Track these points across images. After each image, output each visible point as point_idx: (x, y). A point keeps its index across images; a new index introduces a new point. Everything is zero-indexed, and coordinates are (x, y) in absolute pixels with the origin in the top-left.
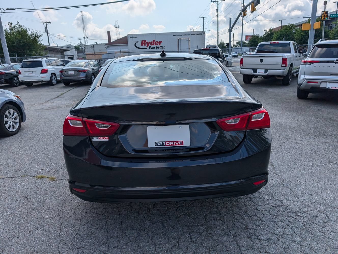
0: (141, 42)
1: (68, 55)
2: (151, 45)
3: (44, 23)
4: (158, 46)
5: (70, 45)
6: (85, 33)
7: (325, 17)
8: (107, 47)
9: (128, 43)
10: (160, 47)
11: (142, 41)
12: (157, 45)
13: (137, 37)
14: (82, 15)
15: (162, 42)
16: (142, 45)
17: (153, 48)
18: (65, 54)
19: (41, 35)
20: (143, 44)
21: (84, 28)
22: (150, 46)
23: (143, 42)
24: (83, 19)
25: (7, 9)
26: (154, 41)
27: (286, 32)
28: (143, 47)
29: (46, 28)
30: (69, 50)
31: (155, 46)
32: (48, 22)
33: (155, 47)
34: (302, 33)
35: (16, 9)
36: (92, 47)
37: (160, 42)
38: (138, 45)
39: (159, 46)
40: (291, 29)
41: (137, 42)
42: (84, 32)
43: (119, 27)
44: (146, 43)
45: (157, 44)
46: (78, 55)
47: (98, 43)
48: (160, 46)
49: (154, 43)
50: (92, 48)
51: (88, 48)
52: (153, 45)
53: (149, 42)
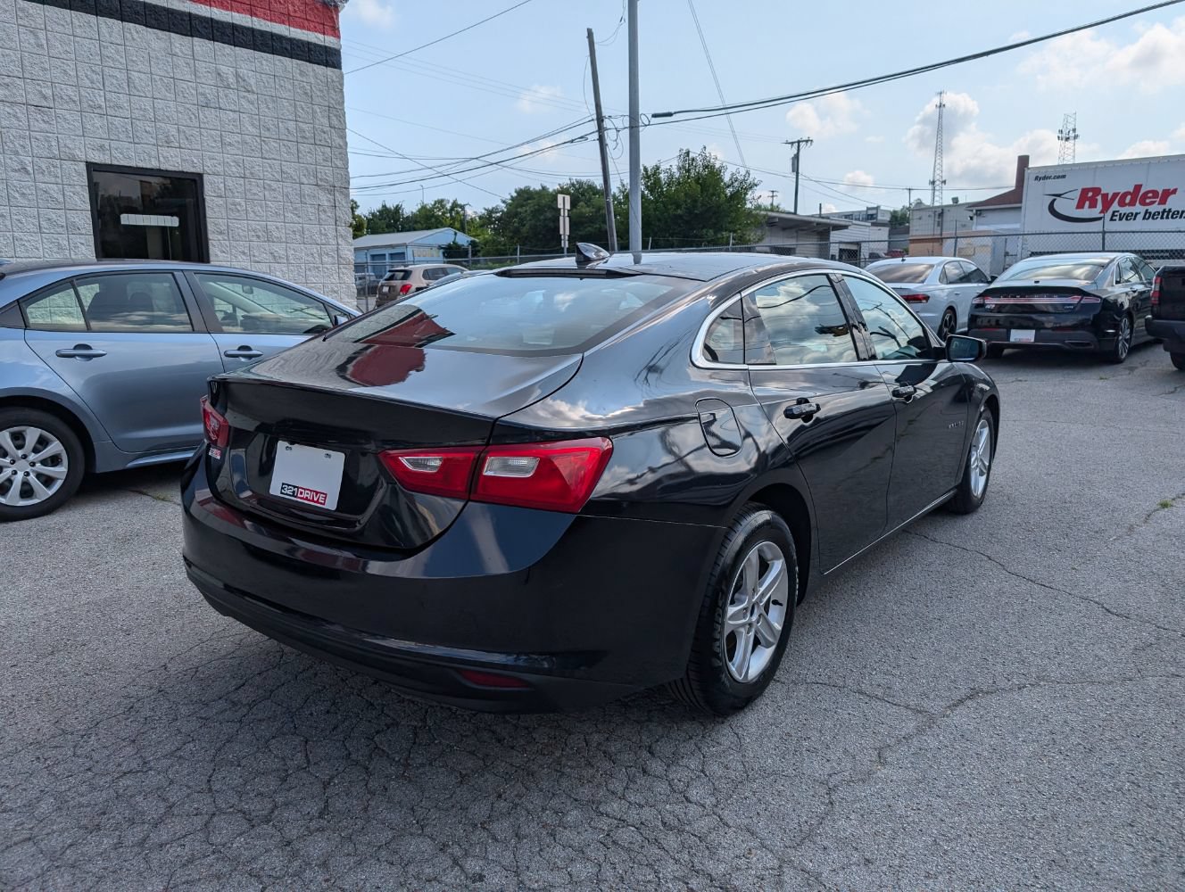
0: (1077, 195)
1: (840, 243)
2: (1122, 204)
3: (792, 143)
4: (1154, 208)
5: (877, 208)
6: (938, 167)
8: (976, 214)
9: (1021, 202)
10: (1164, 211)
11: (1085, 191)
12: (1153, 203)
13: (1064, 177)
14: (941, 106)
15: (1174, 191)
16: (1080, 205)
17: (1129, 217)
18: (832, 239)
19: (756, 182)
20: (1087, 203)
21: (939, 150)
22: (1118, 208)
23: (1088, 196)
24: (940, 117)
25: (655, 116)
26: (1138, 188)
28: (1086, 212)
29: (796, 158)
30: (845, 227)
31: (1139, 208)
32: (804, 139)
33: (1137, 214)
35: (675, 113)
36: (937, 213)
37: (1167, 193)
38: (1063, 206)
39: (1160, 208)
41: (1059, 196)
42: (938, 161)
43: (1076, 137)
44: (1099, 198)
45: (1148, 201)
46: (889, 242)
47: (960, 202)
48: (1161, 210)
49: (1137, 195)
50: (937, 219)
51: (920, 219)
52: (1132, 203)
53: (1115, 195)
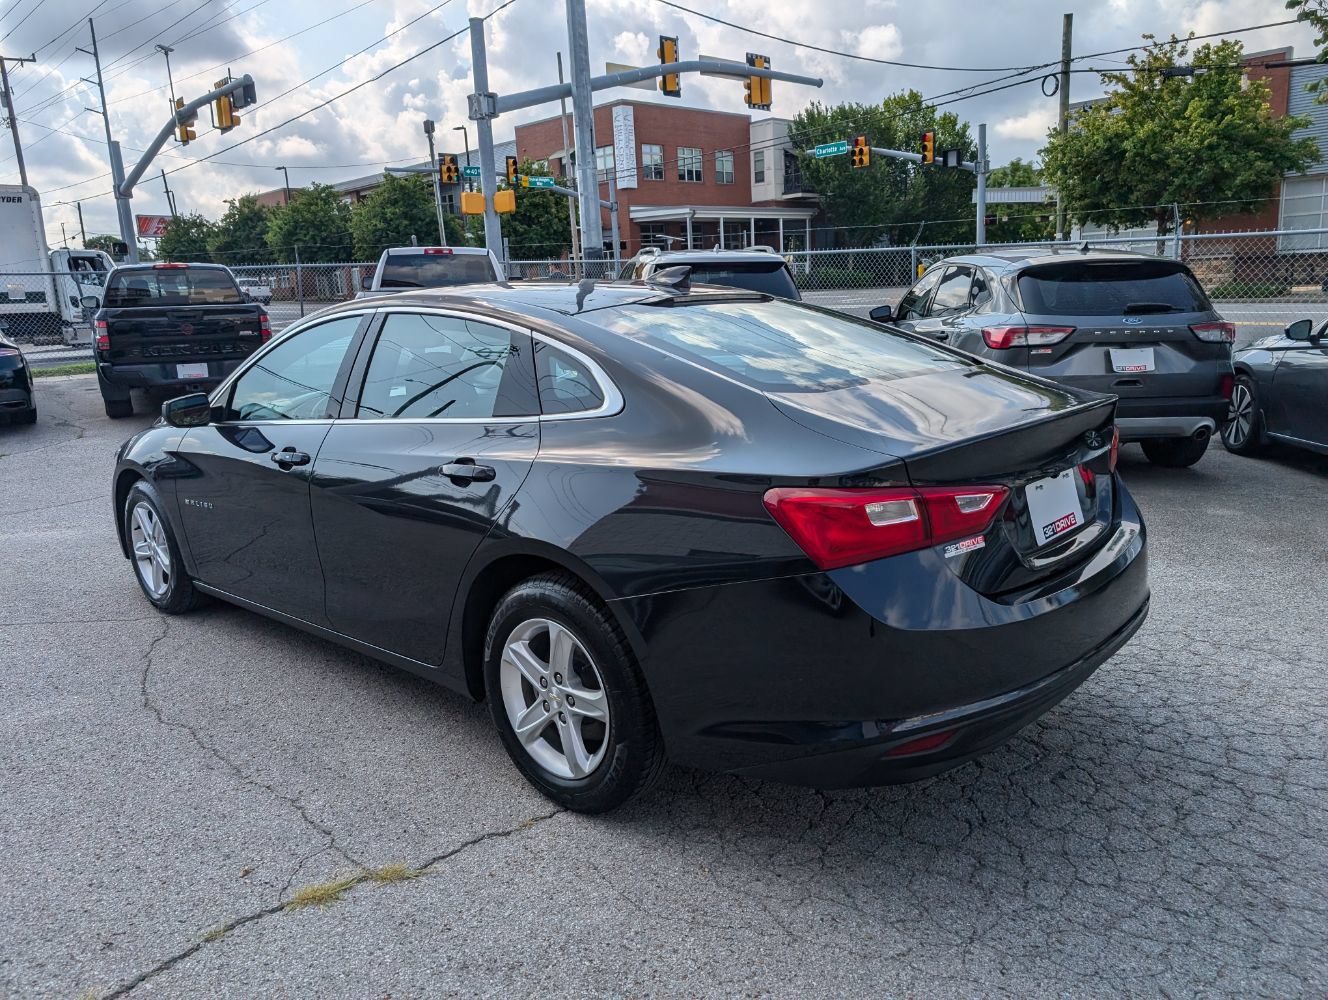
7: (452, 175)
27: (315, 214)
34: (374, 222)
40: (326, 202)
